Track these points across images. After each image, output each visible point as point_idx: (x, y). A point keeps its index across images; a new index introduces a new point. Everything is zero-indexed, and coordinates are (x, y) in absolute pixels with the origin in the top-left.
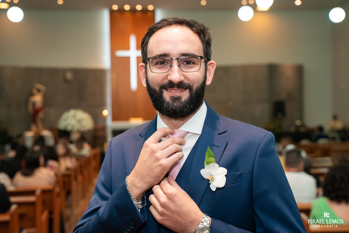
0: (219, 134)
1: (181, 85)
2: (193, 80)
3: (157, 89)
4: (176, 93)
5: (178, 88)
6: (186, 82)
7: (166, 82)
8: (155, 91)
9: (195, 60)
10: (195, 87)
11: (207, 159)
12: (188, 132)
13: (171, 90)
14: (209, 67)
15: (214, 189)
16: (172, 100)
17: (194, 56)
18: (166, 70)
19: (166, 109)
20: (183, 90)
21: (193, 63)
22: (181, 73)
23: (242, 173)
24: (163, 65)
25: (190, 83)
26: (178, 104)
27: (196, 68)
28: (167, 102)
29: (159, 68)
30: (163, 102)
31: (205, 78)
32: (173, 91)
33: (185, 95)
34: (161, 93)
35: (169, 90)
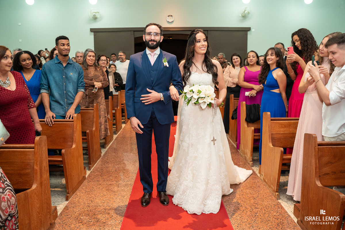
3: (148, 41)
7: (150, 39)
9: (158, 34)
10: (157, 41)
16: (151, 44)
22: (154, 38)
24: (150, 35)
26: (153, 45)
31: (160, 40)
33: (155, 43)
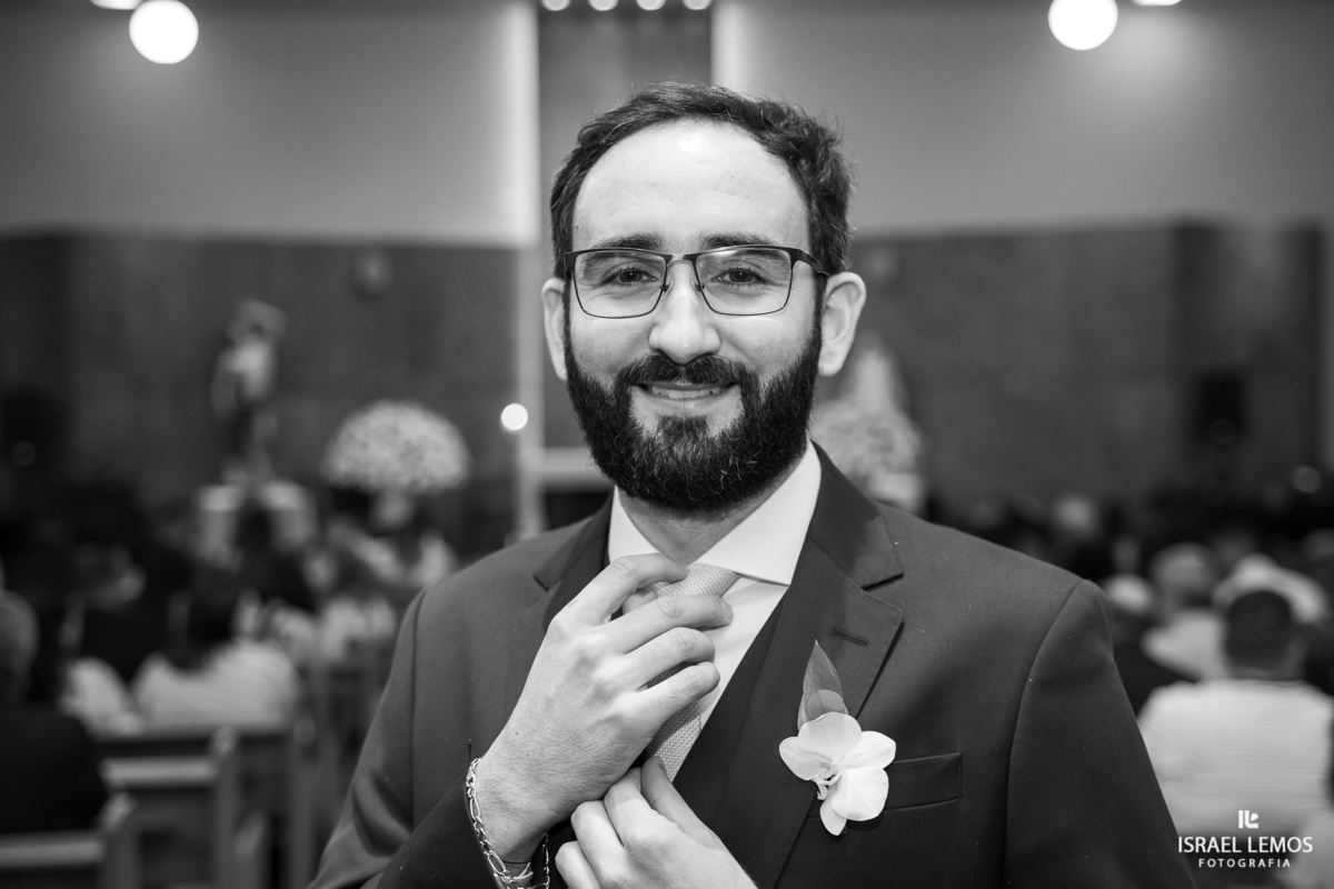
0: (868, 588)
1: (704, 371)
2: (759, 350)
3: (607, 383)
4: (684, 402)
5: (694, 380)
6: (728, 354)
7: (643, 354)
8: (596, 393)
9: (767, 266)
10: (765, 381)
11: (812, 694)
12: (740, 575)
13: (664, 392)
14: (836, 301)
15: (835, 827)
16: (668, 433)
17: (761, 249)
18: (644, 306)
19: (642, 470)
20: (715, 390)
21: (760, 280)
22: (706, 320)
23: (960, 759)
24: (635, 286)
25: (744, 360)
26: (691, 448)
27: (771, 298)
28: (645, 439)
29: (618, 297)
30: (630, 440)
31: (815, 343)
32: (673, 394)
33: (723, 413)
34: (624, 401)
35: (655, 390)
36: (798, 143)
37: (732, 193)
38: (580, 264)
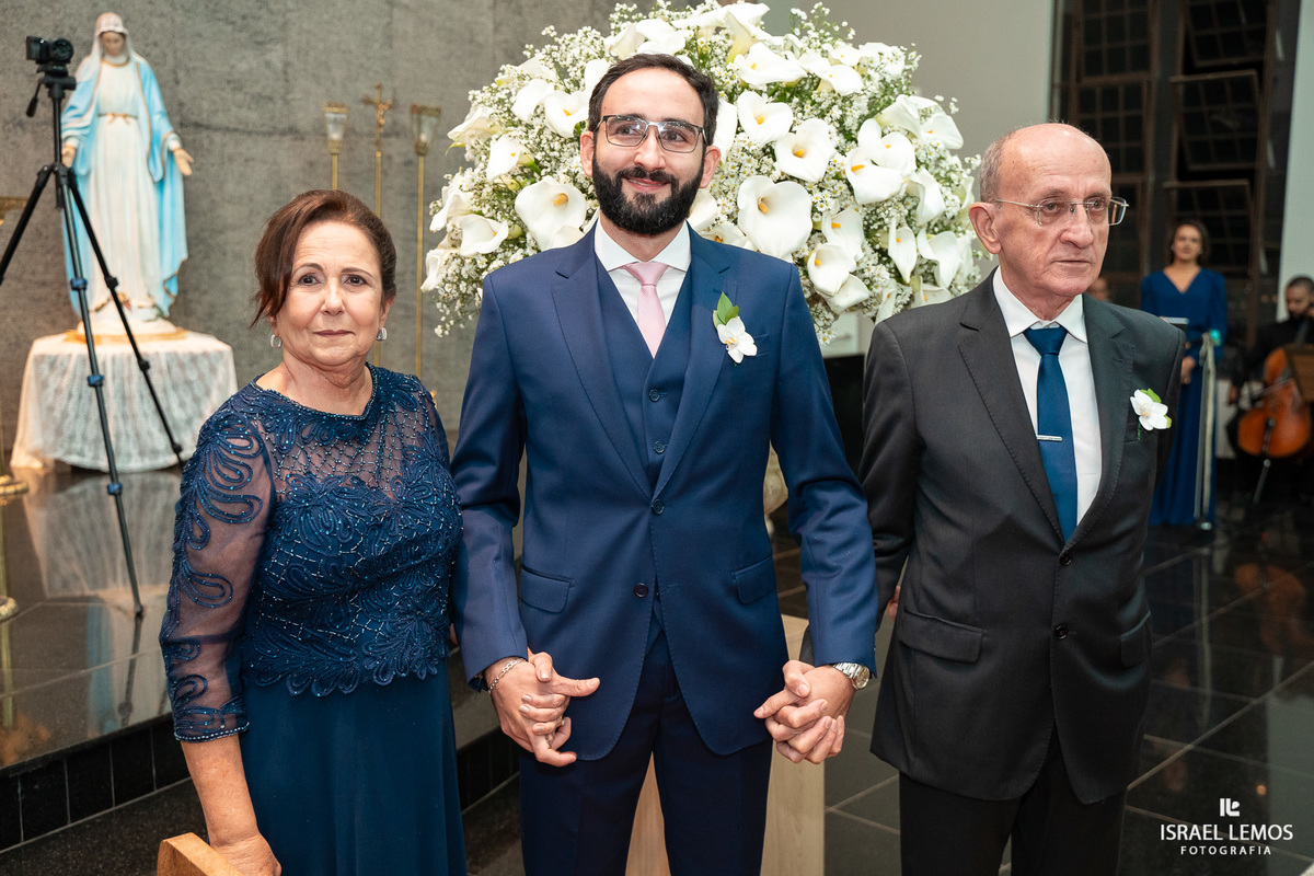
0: (720, 272)
1: (658, 176)
2: (681, 170)
4: (646, 188)
5: (653, 180)
6: (667, 171)
7: (631, 166)
8: (608, 181)
12: (668, 266)
13: (638, 183)
15: (738, 360)
17: (689, 127)
19: (626, 215)
20: (661, 185)
21: (685, 140)
23: (768, 337)
25: (674, 173)
27: (689, 148)
28: (627, 202)
29: (622, 140)
30: (621, 202)
32: (642, 184)
33: (663, 194)
34: (619, 185)
35: (635, 181)
36: (702, 84)
37: (677, 101)
38: (602, 125)
